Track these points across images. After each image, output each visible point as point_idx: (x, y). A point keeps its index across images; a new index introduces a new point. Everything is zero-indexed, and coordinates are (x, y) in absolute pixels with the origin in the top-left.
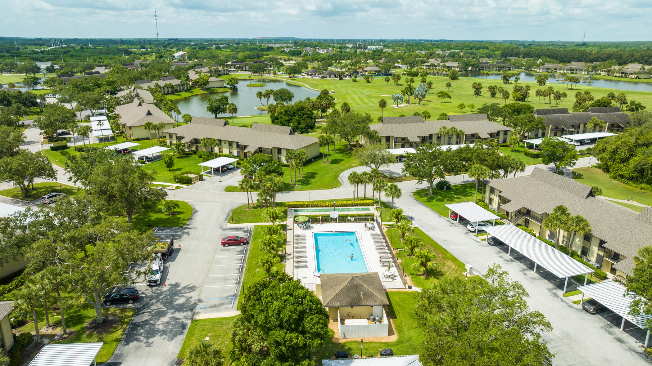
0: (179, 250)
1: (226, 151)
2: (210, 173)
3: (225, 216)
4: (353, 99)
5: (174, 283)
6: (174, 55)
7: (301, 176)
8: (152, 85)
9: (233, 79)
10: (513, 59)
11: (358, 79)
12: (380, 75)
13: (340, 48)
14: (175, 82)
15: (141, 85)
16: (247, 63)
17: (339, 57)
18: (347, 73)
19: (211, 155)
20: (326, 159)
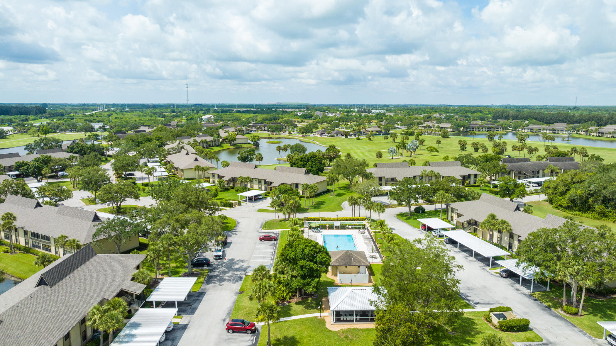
0: (231, 243)
1: (256, 186)
2: (246, 201)
3: (260, 226)
4: (356, 153)
5: (230, 258)
6: (203, 117)
7: (313, 204)
8: (192, 140)
9: (255, 136)
10: (501, 121)
11: (361, 137)
12: (380, 135)
13: (346, 112)
14: (209, 139)
15: (183, 140)
16: (266, 124)
17: (345, 120)
18: (352, 133)
19: (245, 189)
20: (332, 193)
